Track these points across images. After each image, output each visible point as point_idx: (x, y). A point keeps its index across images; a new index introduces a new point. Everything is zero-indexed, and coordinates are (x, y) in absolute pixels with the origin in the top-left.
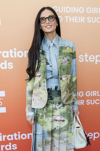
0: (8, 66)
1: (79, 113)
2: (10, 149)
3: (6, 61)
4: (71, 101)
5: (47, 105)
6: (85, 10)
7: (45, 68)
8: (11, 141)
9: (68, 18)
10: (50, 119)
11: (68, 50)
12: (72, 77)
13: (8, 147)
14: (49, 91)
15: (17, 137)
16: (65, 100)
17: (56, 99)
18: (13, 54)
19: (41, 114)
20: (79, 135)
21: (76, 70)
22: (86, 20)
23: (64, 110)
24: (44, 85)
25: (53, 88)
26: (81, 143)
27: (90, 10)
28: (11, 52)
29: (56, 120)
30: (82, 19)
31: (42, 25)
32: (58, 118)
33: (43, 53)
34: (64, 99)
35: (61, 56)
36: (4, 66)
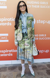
0: (9, 24)
2: (10, 55)
3: (9, 22)
4: (32, 38)
6: (40, 3)
7: (21, 25)
8: (10, 53)
9: (33, 6)
10: (23, 44)
11: (30, 18)
12: (32, 28)
13: (9, 55)
15: (13, 51)
19: (20, 43)
22: (40, 7)
24: (21, 31)
25: (24, 33)
27: (42, 3)
28: (11, 19)
29: (25, 45)
30: (38, 6)
31: (20, 9)
32: (26, 44)
33: (21, 19)
35: (27, 20)
36: (8, 24)
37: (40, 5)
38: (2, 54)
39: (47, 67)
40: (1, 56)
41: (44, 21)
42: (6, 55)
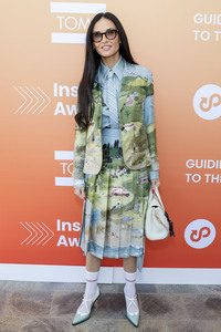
1: (159, 183)
5: (103, 170)
14: (106, 148)
16: (130, 163)
17: (116, 161)
20: (155, 220)
21: (153, 114)
23: (129, 178)
26: (160, 231)
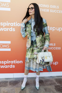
0: (13, 30)
2: (12, 67)
3: (12, 28)
5: (31, 47)
6: (49, 6)
8: (12, 64)
9: (42, 10)
13: (11, 67)
15: (15, 62)
18: (15, 25)
22: (50, 11)
27: (52, 6)
28: (14, 23)
30: (48, 11)
34: (38, 46)
36: (11, 30)
37: (49, 8)
38: (2, 66)
39: (55, 82)
40: (1, 68)
41: (53, 28)
42: (7, 67)
